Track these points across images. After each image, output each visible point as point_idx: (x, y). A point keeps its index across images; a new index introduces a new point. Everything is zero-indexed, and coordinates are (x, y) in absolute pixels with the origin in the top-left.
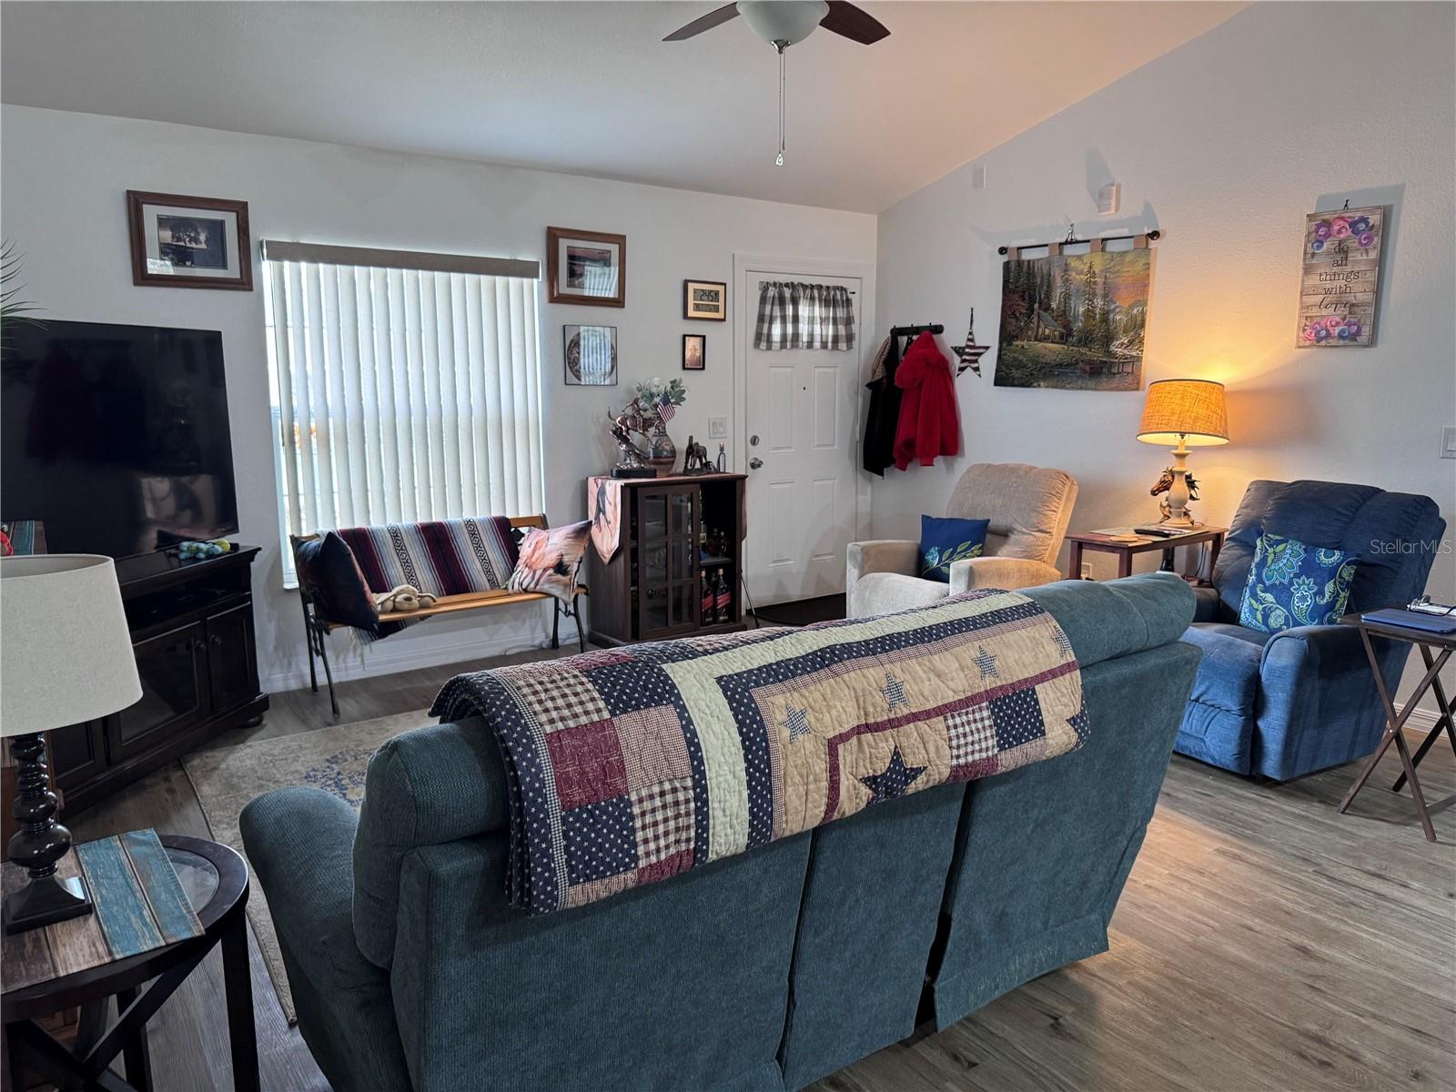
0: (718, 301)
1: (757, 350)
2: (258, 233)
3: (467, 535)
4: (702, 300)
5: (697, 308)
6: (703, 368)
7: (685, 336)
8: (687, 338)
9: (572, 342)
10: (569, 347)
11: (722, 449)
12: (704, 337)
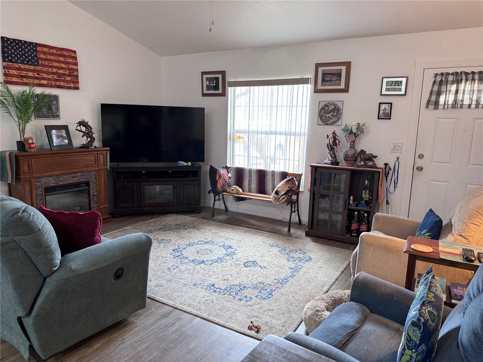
0: (401, 86)
1: (427, 109)
2: (229, 79)
3: (271, 176)
4: (391, 86)
5: (388, 90)
6: (390, 119)
7: (380, 103)
8: (381, 105)
9: (322, 108)
10: (320, 110)
11: (398, 158)
12: (391, 103)
